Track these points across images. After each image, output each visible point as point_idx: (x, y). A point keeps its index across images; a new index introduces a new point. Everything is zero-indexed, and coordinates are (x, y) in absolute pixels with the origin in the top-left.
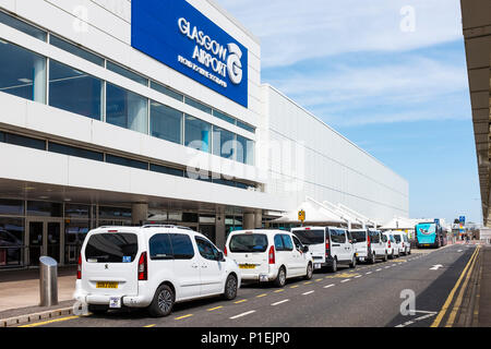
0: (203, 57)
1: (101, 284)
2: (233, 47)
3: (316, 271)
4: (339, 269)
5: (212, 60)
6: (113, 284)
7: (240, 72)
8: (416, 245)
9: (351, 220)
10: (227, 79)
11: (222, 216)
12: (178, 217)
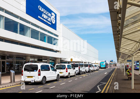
0: (45, 17)
1: (28, 77)
2: (53, 14)
3: (76, 74)
4: (82, 74)
5: (47, 17)
6: (32, 77)
7: (54, 20)
8: (100, 68)
9: (84, 61)
10: (51, 22)
11: (49, 60)
12: (36, 60)
